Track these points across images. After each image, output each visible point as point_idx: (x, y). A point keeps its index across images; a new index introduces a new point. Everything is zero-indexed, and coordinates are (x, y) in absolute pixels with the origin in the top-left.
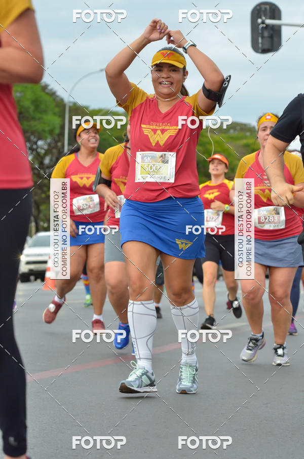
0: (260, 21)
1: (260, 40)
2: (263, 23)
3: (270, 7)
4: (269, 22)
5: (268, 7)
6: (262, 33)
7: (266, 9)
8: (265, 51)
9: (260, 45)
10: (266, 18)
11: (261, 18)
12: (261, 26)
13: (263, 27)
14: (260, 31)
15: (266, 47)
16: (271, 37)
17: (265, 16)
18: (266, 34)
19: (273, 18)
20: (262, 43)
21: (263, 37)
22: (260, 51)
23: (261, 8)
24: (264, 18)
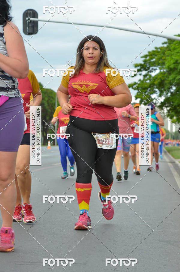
0: (27, 18)
1: (27, 28)
2: (29, 20)
3: (33, 12)
4: (32, 19)
5: (31, 12)
6: (28, 25)
7: (30, 13)
8: (30, 34)
9: (27, 31)
10: (30, 18)
11: (28, 17)
12: (28, 21)
13: (29, 22)
14: (27, 24)
15: (31, 32)
16: (33, 27)
17: (30, 16)
18: (30, 25)
19: (34, 17)
20: (28, 30)
21: (29, 27)
22: (27, 34)
23: (28, 12)
24: (29, 17)
